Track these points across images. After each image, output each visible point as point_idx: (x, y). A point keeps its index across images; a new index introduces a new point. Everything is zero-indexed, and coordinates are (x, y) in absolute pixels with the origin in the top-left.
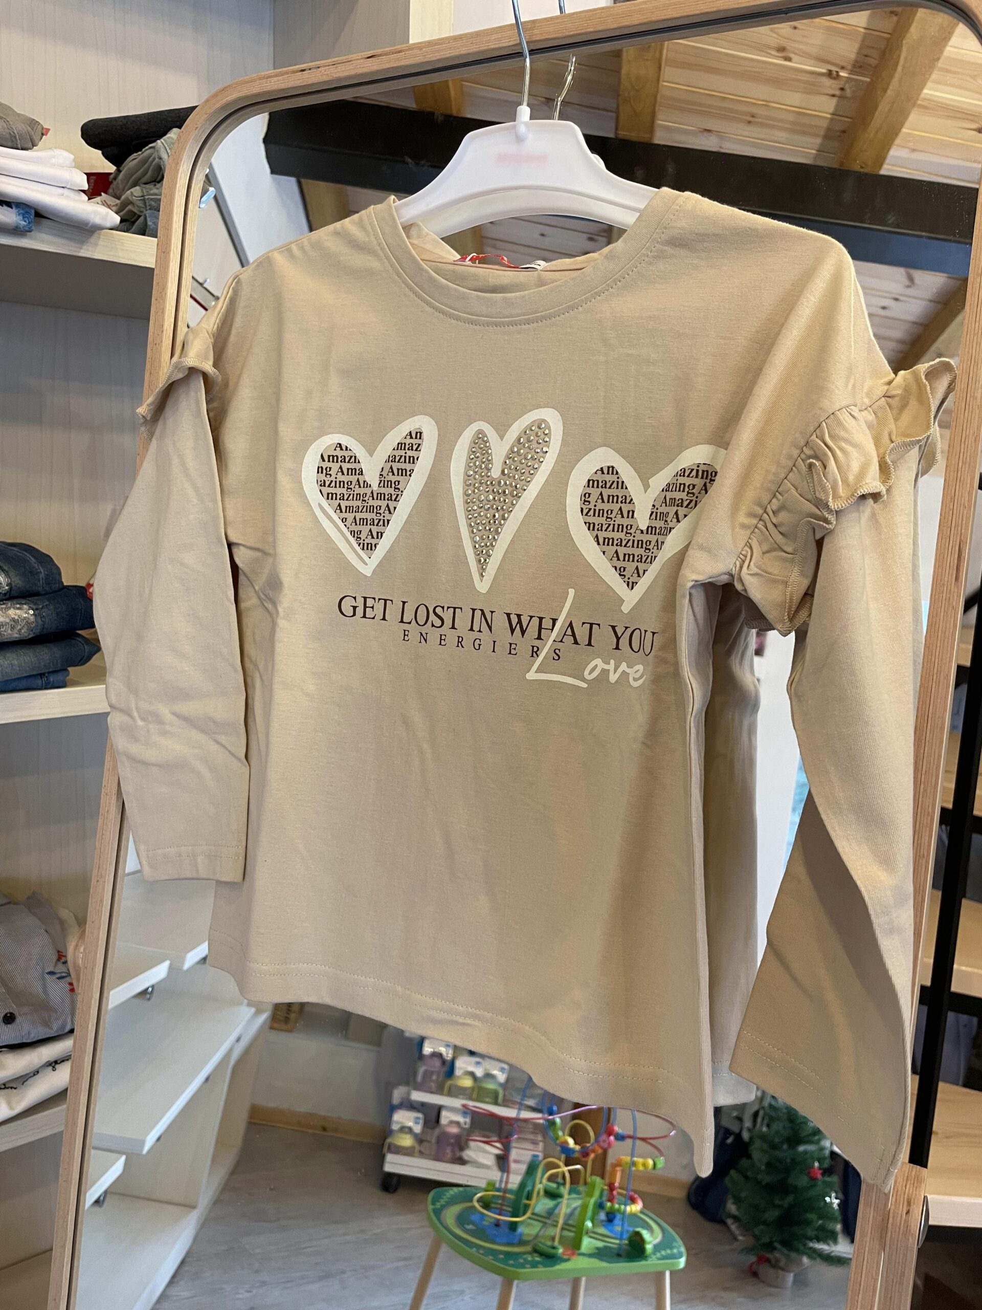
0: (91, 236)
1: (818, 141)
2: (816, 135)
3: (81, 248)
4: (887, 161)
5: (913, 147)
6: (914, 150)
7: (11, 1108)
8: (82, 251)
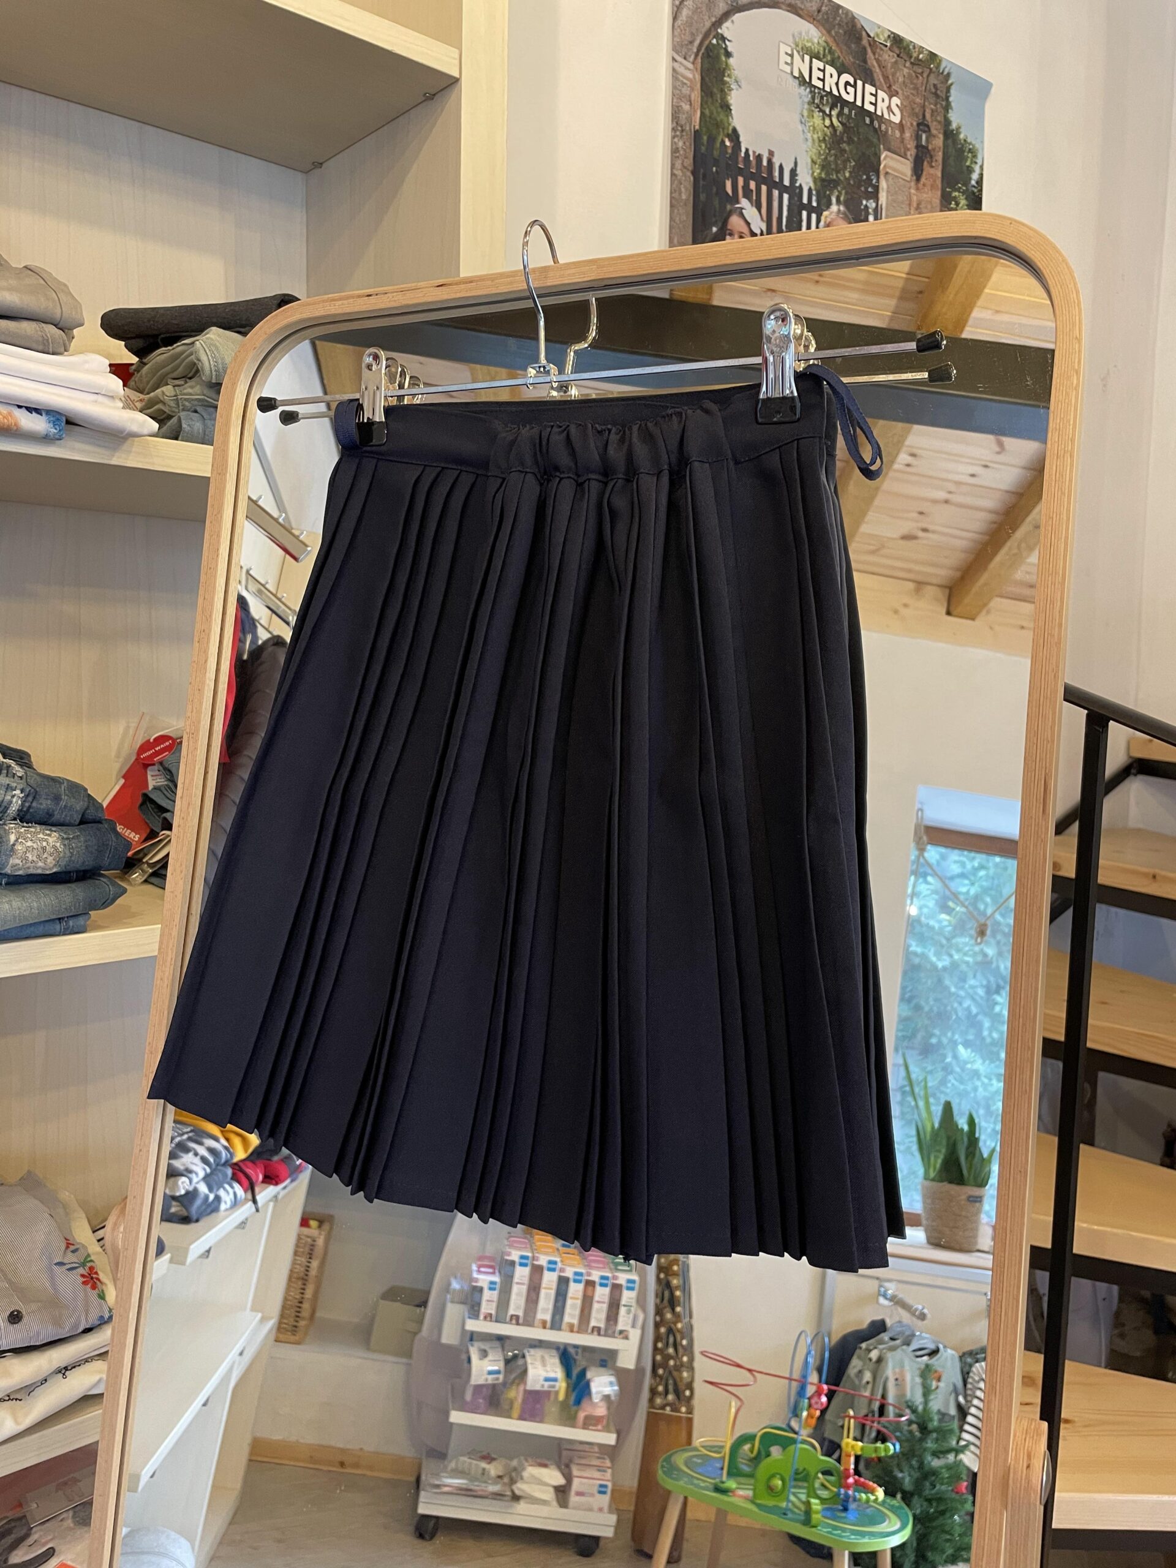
0: (124, 442)
1: (892, 303)
2: (891, 296)
3: (113, 456)
4: (970, 322)
5: (998, 309)
6: (997, 312)
7: (17, 1423)
8: (114, 459)
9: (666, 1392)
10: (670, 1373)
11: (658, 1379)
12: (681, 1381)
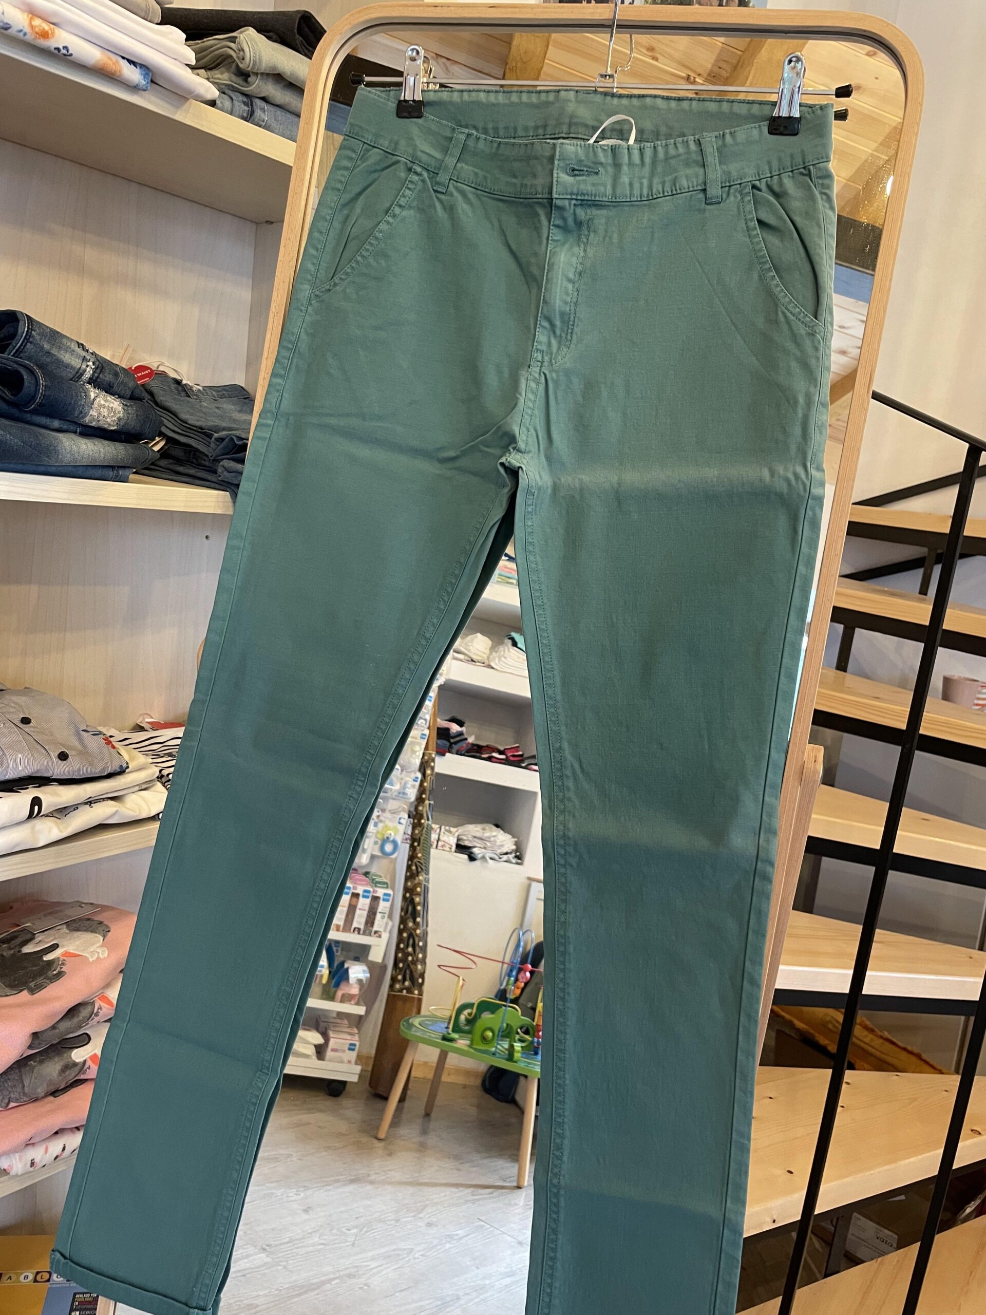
0: (185, 102)
8: (177, 115)
9: (404, 979)
10: (408, 965)
11: (398, 970)
12: (416, 972)
